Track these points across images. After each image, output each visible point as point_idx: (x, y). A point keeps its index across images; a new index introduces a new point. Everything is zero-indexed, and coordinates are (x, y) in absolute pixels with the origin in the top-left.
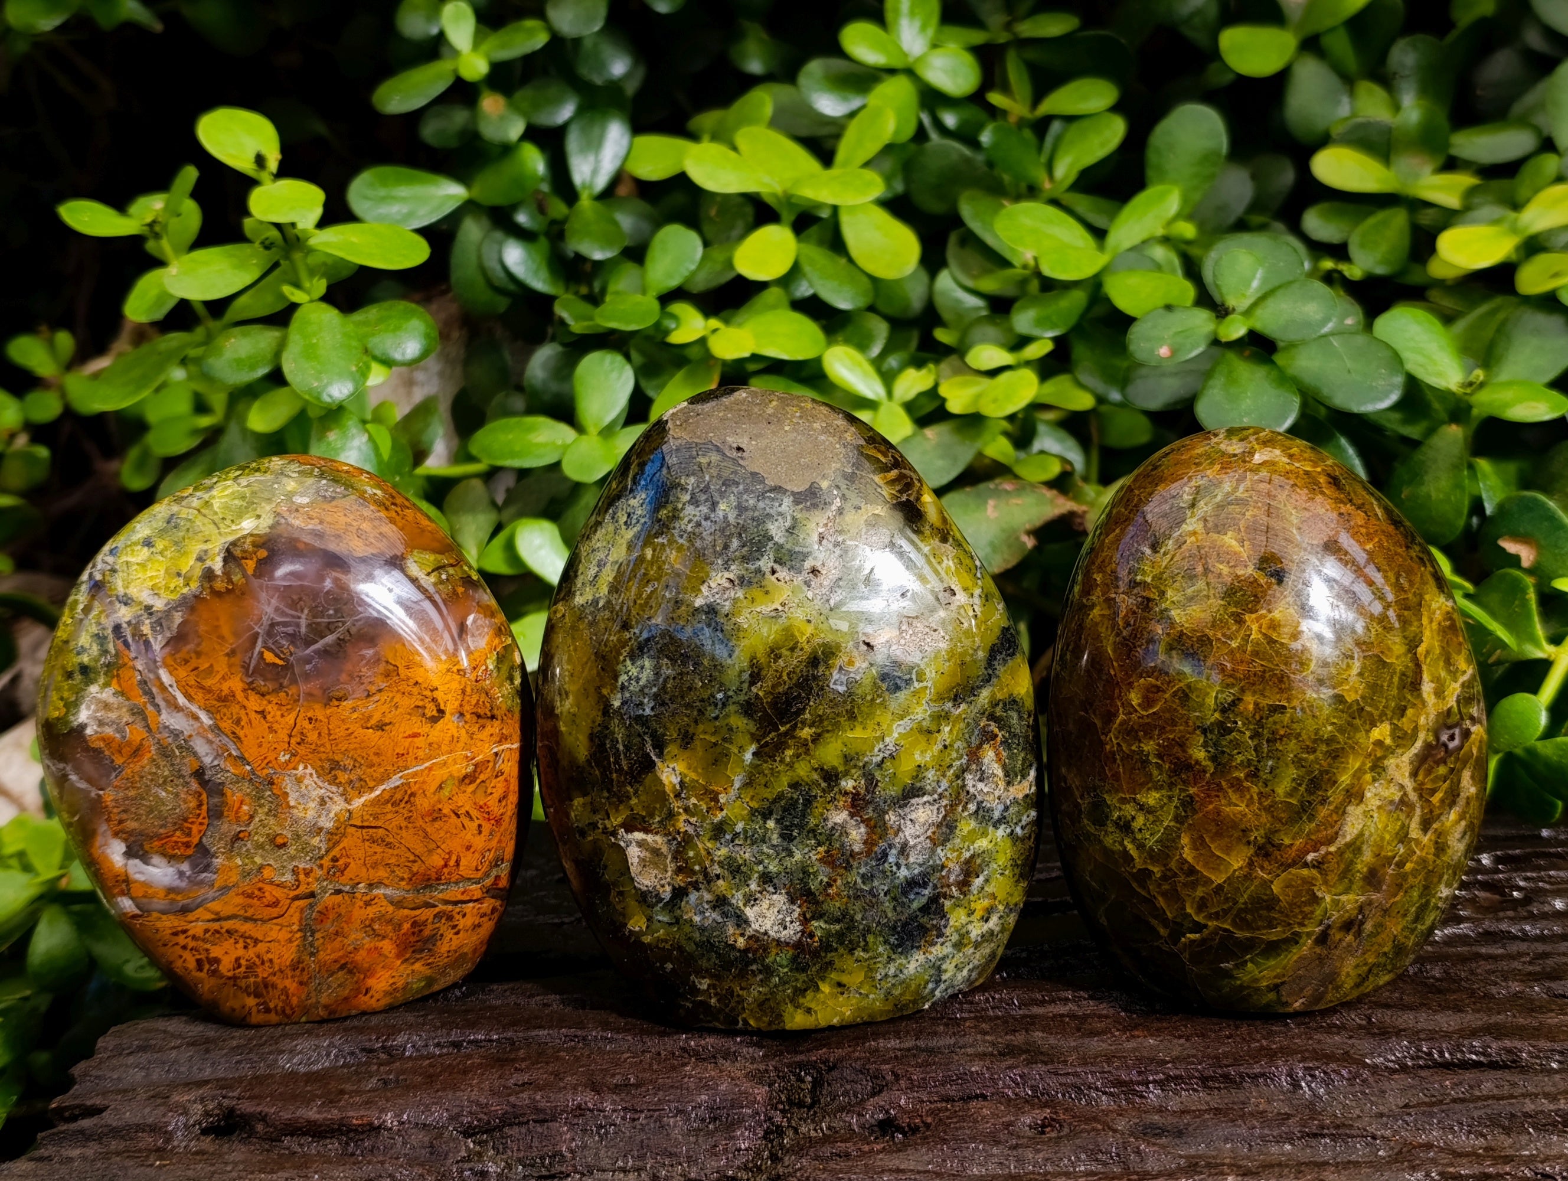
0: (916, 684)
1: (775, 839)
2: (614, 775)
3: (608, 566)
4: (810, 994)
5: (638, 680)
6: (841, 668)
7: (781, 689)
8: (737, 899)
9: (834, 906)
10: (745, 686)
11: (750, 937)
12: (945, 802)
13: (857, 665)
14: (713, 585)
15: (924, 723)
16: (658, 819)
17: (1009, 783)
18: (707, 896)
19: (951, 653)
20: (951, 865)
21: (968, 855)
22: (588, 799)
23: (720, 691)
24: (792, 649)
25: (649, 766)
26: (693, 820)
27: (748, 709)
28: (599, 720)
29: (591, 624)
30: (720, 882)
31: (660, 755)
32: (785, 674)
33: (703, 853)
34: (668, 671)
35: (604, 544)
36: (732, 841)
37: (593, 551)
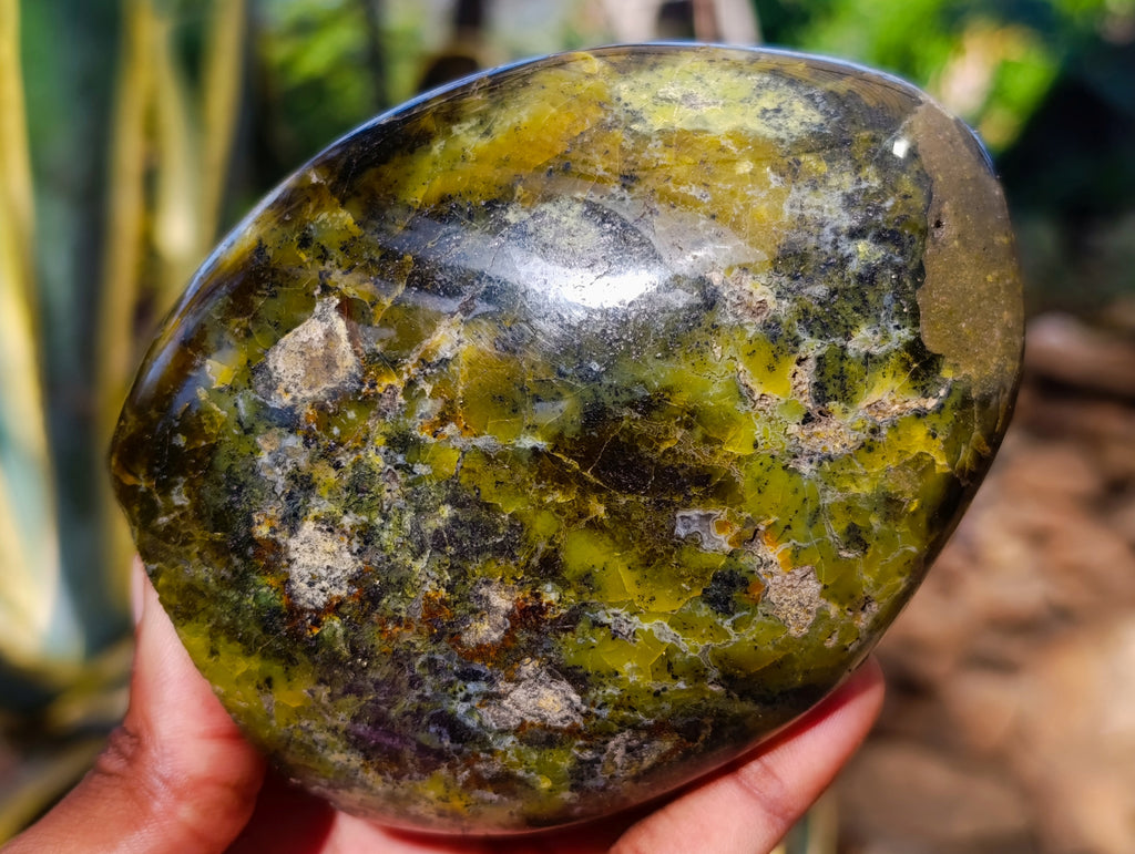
0: (727, 624)
1: (428, 526)
3: (692, 113)
4: (237, 647)
6: (708, 517)
7: (643, 449)
8: (321, 505)
9: (371, 636)
10: (625, 397)
11: (275, 542)
12: (579, 720)
13: (722, 537)
15: (678, 656)
16: (377, 346)
18: (303, 462)
19: (787, 646)
20: (498, 760)
21: (520, 773)
22: (356, 231)
24: (707, 440)
26: (400, 399)
27: (595, 414)
28: (476, 199)
29: (601, 125)
30: (333, 474)
32: (668, 445)
33: (361, 432)
35: (718, 91)
36: (397, 467)
37: (698, 78)
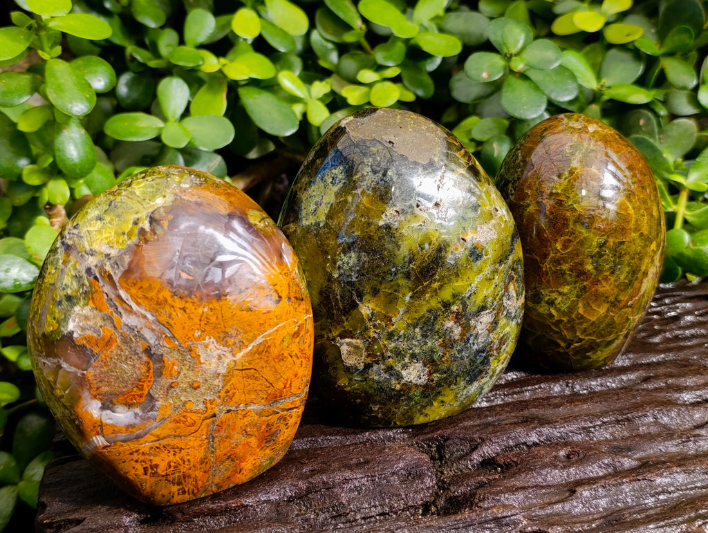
0: (485, 257)
1: (419, 337)
2: (335, 312)
3: (323, 205)
4: (428, 407)
5: (348, 263)
6: (452, 252)
7: (424, 265)
8: (398, 367)
9: (444, 367)
10: (407, 264)
11: (403, 384)
12: (495, 312)
13: (459, 250)
14: (388, 214)
15: (488, 276)
16: (358, 332)
17: (517, 299)
18: (383, 367)
19: (498, 240)
20: (495, 341)
21: (502, 335)
23: (393, 267)
24: (429, 244)
25: (355, 306)
26: (378, 331)
27: (407, 276)
28: (325, 284)
29: (316, 235)
30: (390, 360)
31: (361, 300)
32: (426, 257)
33: (382, 346)
34: (365, 258)
35: (318, 193)
36: (398, 340)
37: (310, 197)
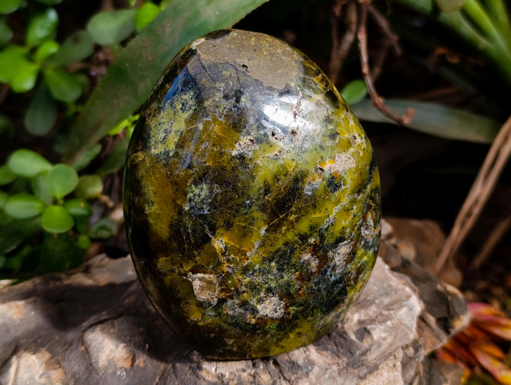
0: (343, 187)
1: (275, 271)
2: (186, 246)
3: (173, 133)
4: (284, 340)
5: (199, 196)
6: (309, 183)
7: (280, 197)
8: (253, 302)
9: (300, 299)
10: (262, 196)
11: (258, 318)
12: (352, 243)
13: (317, 180)
14: (242, 143)
15: (347, 206)
16: (211, 266)
17: (375, 228)
18: (237, 301)
19: (357, 168)
20: (352, 271)
21: (359, 265)
22: (169, 258)
23: (248, 199)
24: (285, 175)
25: (208, 240)
26: (232, 266)
27: (263, 208)
28: (176, 217)
29: (166, 165)
30: (245, 294)
31: (214, 234)
32: (282, 188)
33: (237, 281)
34: (217, 190)
35: (168, 120)
36: (253, 274)
37: (159, 124)
